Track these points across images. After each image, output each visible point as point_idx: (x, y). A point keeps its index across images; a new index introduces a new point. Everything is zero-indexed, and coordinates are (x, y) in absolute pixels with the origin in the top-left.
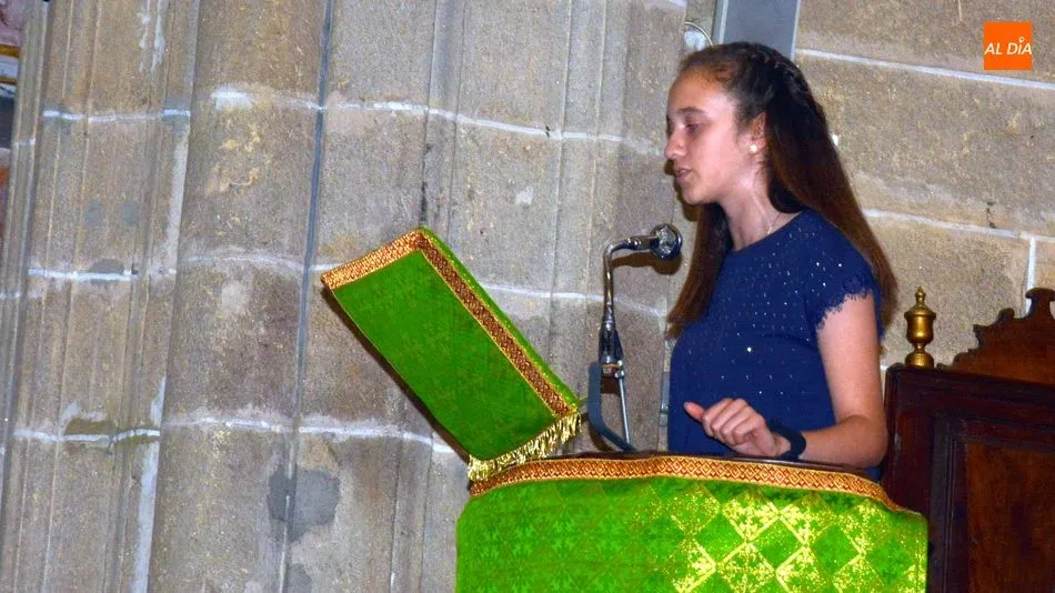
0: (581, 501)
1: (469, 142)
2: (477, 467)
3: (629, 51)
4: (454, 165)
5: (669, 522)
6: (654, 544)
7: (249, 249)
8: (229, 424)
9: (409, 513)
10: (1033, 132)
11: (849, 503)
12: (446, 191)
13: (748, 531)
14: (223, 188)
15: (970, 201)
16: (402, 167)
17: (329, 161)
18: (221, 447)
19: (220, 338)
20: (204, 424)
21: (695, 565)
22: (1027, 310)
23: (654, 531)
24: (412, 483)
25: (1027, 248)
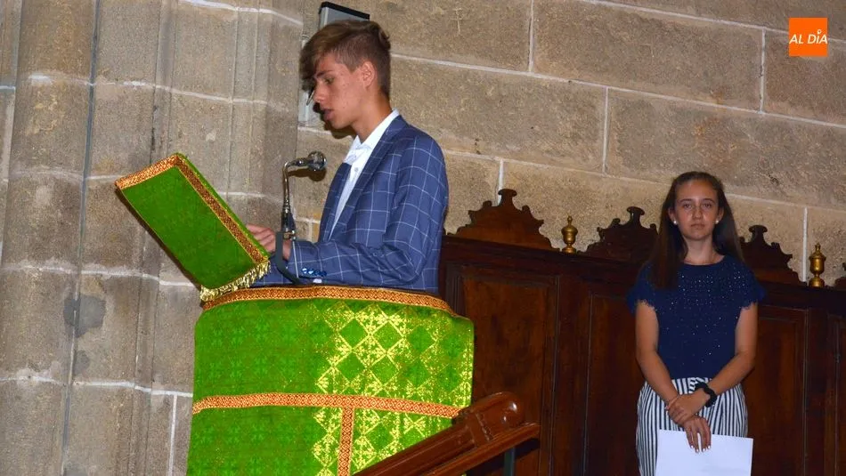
0: (273, 312)
1: (179, 105)
2: (206, 292)
3: (271, 52)
4: (170, 118)
5: (324, 324)
6: (315, 337)
7: (52, 167)
8: (41, 269)
9: (146, 320)
10: (501, 98)
11: (428, 313)
12: (166, 133)
13: (370, 328)
14: (36, 131)
15: (465, 138)
16: (140, 119)
17: (97, 116)
18: (36, 283)
19: (35, 219)
20: (27, 269)
21: (340, 349)
22: (499, 201)
23: (315, 329)
24: (148, 303)
25: (498, 165)
